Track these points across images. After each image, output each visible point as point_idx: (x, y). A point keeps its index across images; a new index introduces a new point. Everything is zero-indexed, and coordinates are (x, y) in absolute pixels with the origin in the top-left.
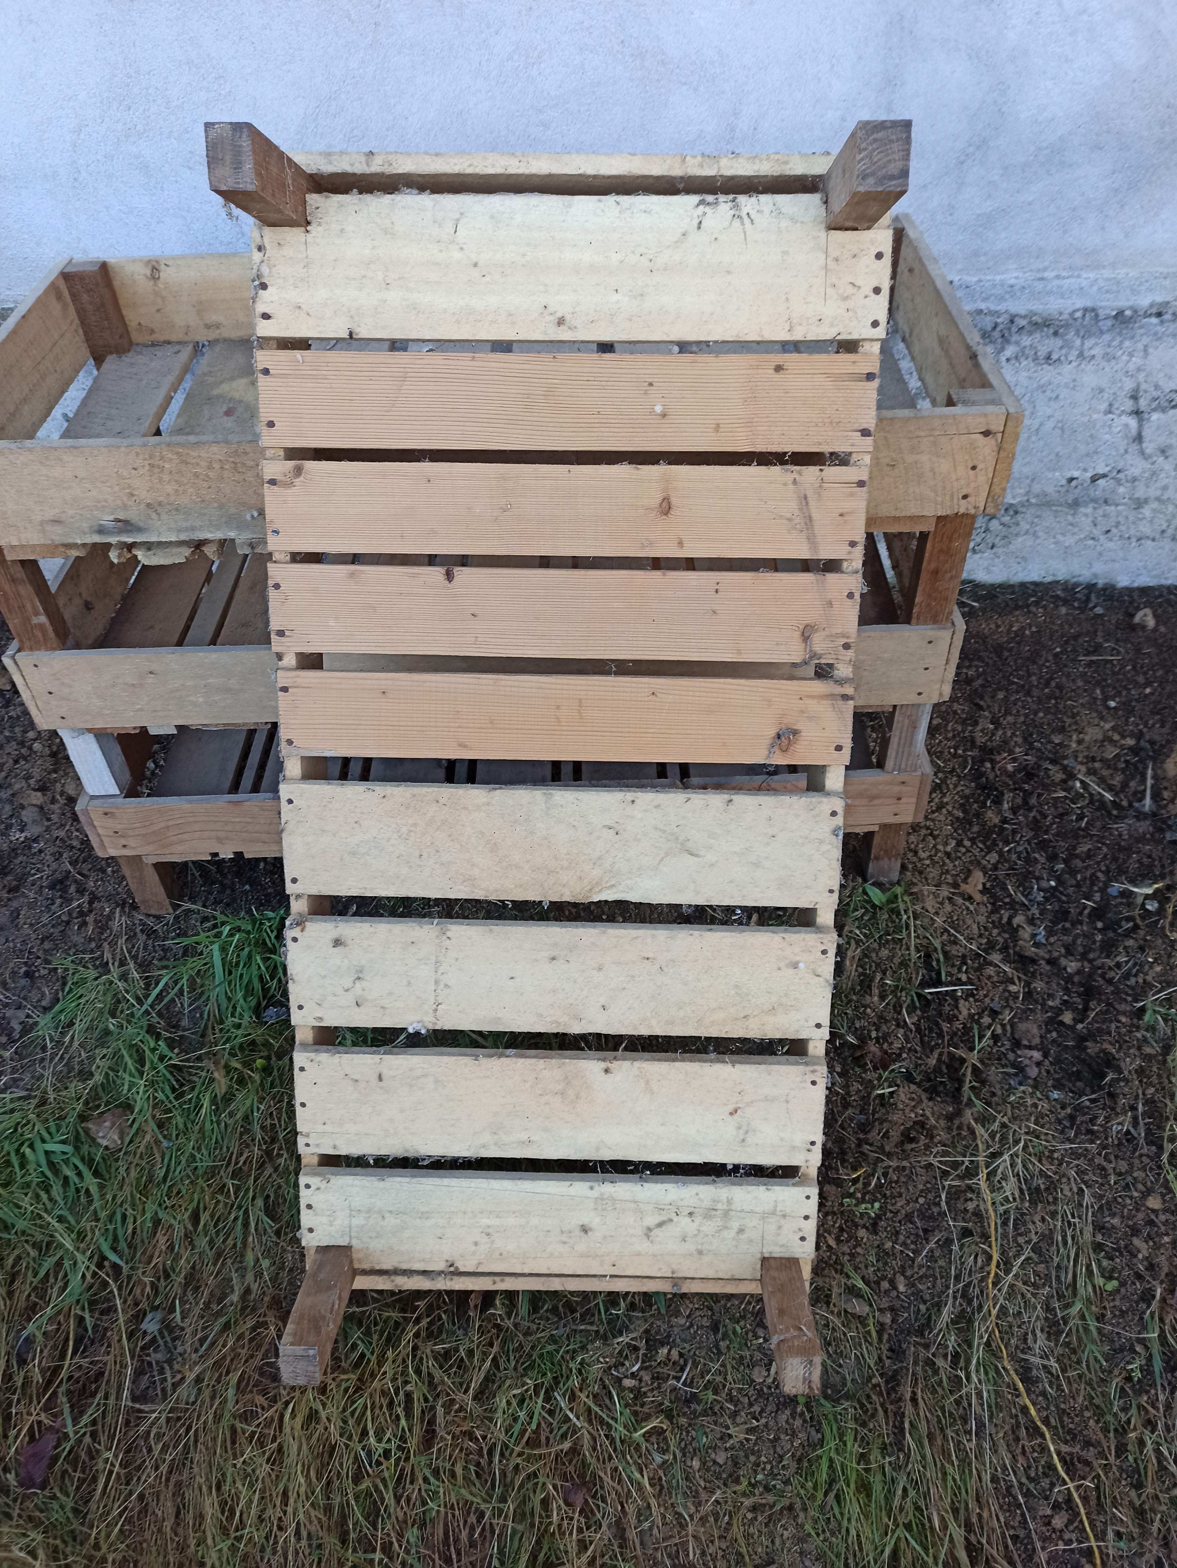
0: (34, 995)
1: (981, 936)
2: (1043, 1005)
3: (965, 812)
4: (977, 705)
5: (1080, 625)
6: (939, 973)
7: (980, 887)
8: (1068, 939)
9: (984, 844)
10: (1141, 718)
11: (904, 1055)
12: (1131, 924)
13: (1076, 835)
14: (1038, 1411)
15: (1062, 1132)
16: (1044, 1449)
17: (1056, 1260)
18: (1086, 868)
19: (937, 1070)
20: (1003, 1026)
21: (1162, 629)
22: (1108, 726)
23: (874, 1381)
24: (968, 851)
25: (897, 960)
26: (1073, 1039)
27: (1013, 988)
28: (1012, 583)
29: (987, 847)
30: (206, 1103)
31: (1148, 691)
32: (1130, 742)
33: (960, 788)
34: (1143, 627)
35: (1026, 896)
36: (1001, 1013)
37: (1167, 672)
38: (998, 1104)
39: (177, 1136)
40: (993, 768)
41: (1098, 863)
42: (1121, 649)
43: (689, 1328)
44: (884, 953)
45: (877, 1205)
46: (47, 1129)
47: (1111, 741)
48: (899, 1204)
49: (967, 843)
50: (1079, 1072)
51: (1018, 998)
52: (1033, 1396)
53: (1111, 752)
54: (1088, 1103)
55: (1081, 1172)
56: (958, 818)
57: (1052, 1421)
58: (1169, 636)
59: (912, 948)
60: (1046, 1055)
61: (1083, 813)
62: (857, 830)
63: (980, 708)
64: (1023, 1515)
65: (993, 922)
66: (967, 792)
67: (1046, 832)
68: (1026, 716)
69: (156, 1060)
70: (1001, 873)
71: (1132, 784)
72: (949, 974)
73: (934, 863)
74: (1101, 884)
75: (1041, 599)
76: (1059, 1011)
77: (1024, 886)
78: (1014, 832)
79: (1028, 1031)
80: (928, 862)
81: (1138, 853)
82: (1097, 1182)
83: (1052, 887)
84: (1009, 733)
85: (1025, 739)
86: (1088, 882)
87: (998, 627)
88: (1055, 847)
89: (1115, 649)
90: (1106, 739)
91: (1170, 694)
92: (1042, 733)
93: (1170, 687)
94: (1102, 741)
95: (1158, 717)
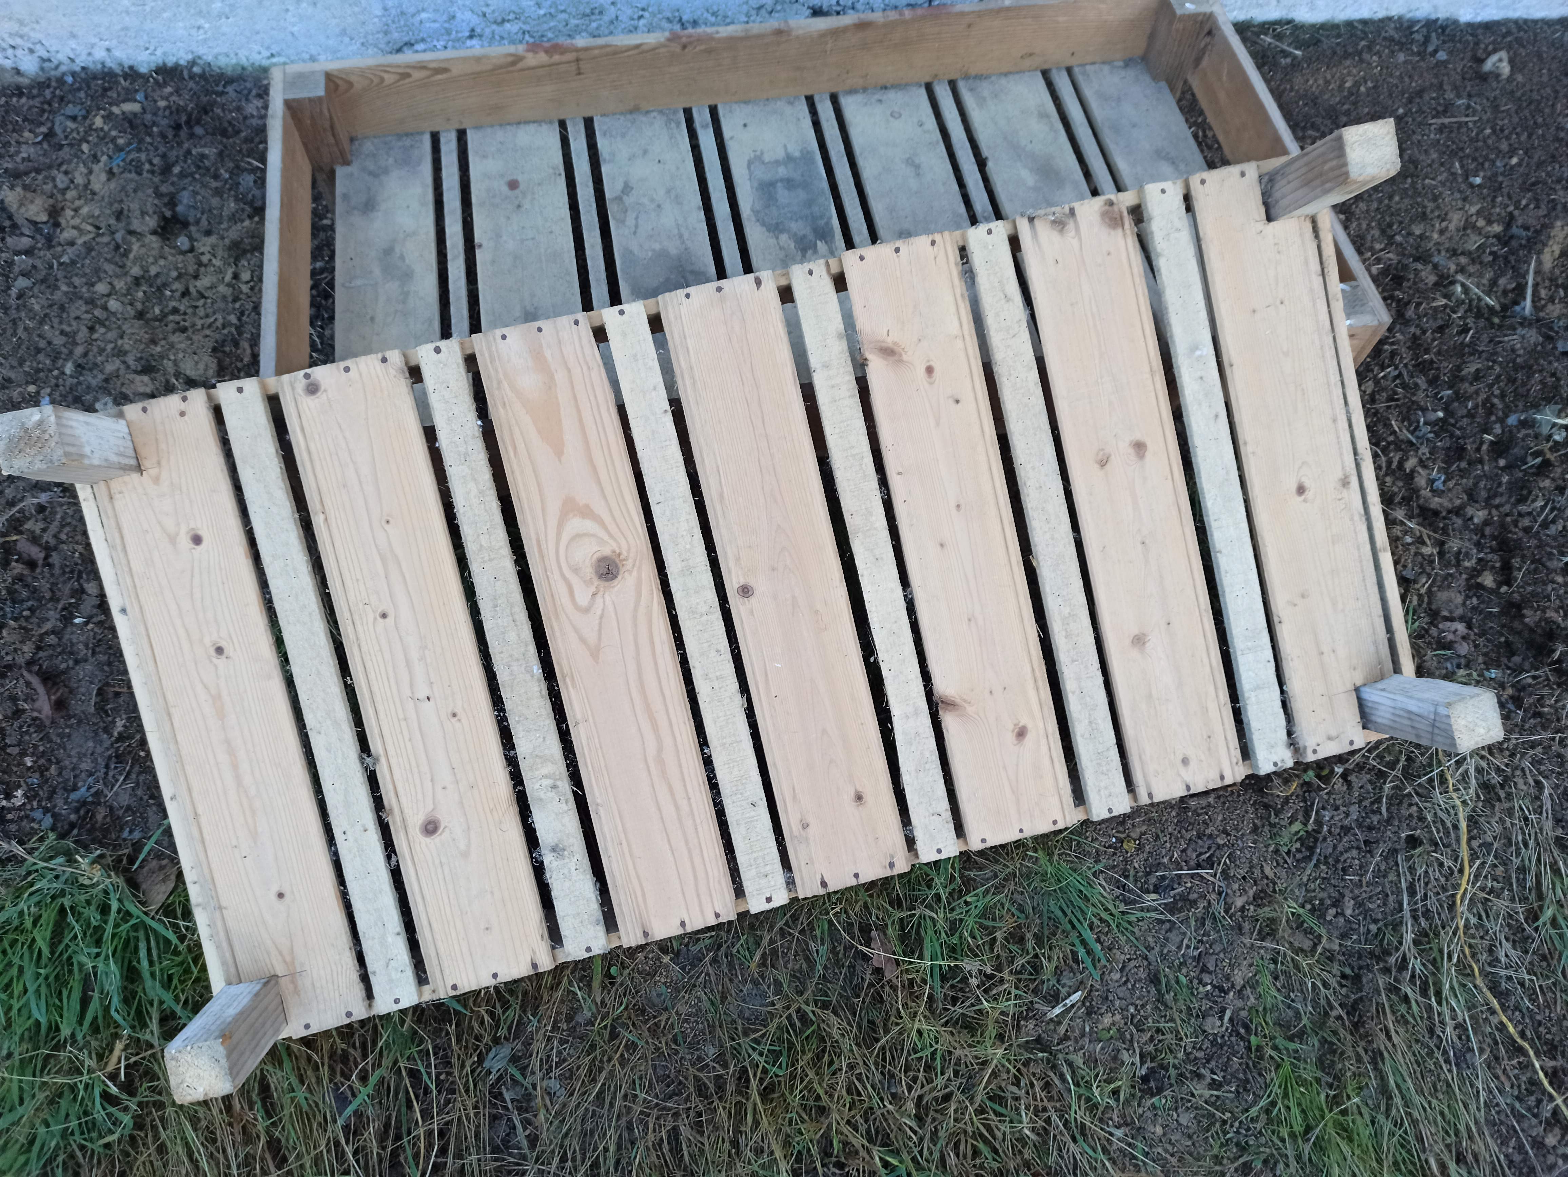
2: (1459, 566)
5: (1421, 76)
8: (1468, 482)
10: (1510, 197)
12: (1539, 460)
13: (1461, 352)
14: (1515, 1027)
16: (1527, 1066)
17: (1516, 861)
18: (1477, 393)
20: (1420, 596)
21: (1520, 78)
22: (1473, 210)
23: (1334, 1013)
26: (1499, 605)
27: (1427, 550)
28: (1336, 21)
31: (1514, 161)
32: (1497, 228)
34: (1498, 76)
35: (1412, 433)
36: (1415, 581)
37: (1530, 136)
41: (1490, 386)
42: (1479, 108)
43: (1125, 983)
47: (1474, 227)
48: (1337, 818)
50: (1508, 644)
51: (1433, 562)
52: (1508, 1011)
53: (1473, 243)
54: (1530, 681)
55: (1536, 762)
57: (1528, 1033)
58: (1528, 87)
60: (1469, 627)
61: (1466, 324)
67: (1427, 351)
68: (1380, 201)
70: (1381, 406)
71: (1502, 281)
74: (1500, 414)
75: (1372, 43)
76: (1475, 572)
77: (1409, 420)
78: (1393, 354)
79: (1448, 600)
81: (1540, 371)
82: (1553, 771)
83: (1440, 419)
84: (1364, 226)
85: (1383, 232)
86: (1481, 411)
87: (1327, 82)
88: (1438, 369)
89: (1468, 107)
90: (1468, 226)
91: (1540, 165)
92: (1401, 223)
93: (1538, 155)
94: (1465, 229)
95: (1529, 195)
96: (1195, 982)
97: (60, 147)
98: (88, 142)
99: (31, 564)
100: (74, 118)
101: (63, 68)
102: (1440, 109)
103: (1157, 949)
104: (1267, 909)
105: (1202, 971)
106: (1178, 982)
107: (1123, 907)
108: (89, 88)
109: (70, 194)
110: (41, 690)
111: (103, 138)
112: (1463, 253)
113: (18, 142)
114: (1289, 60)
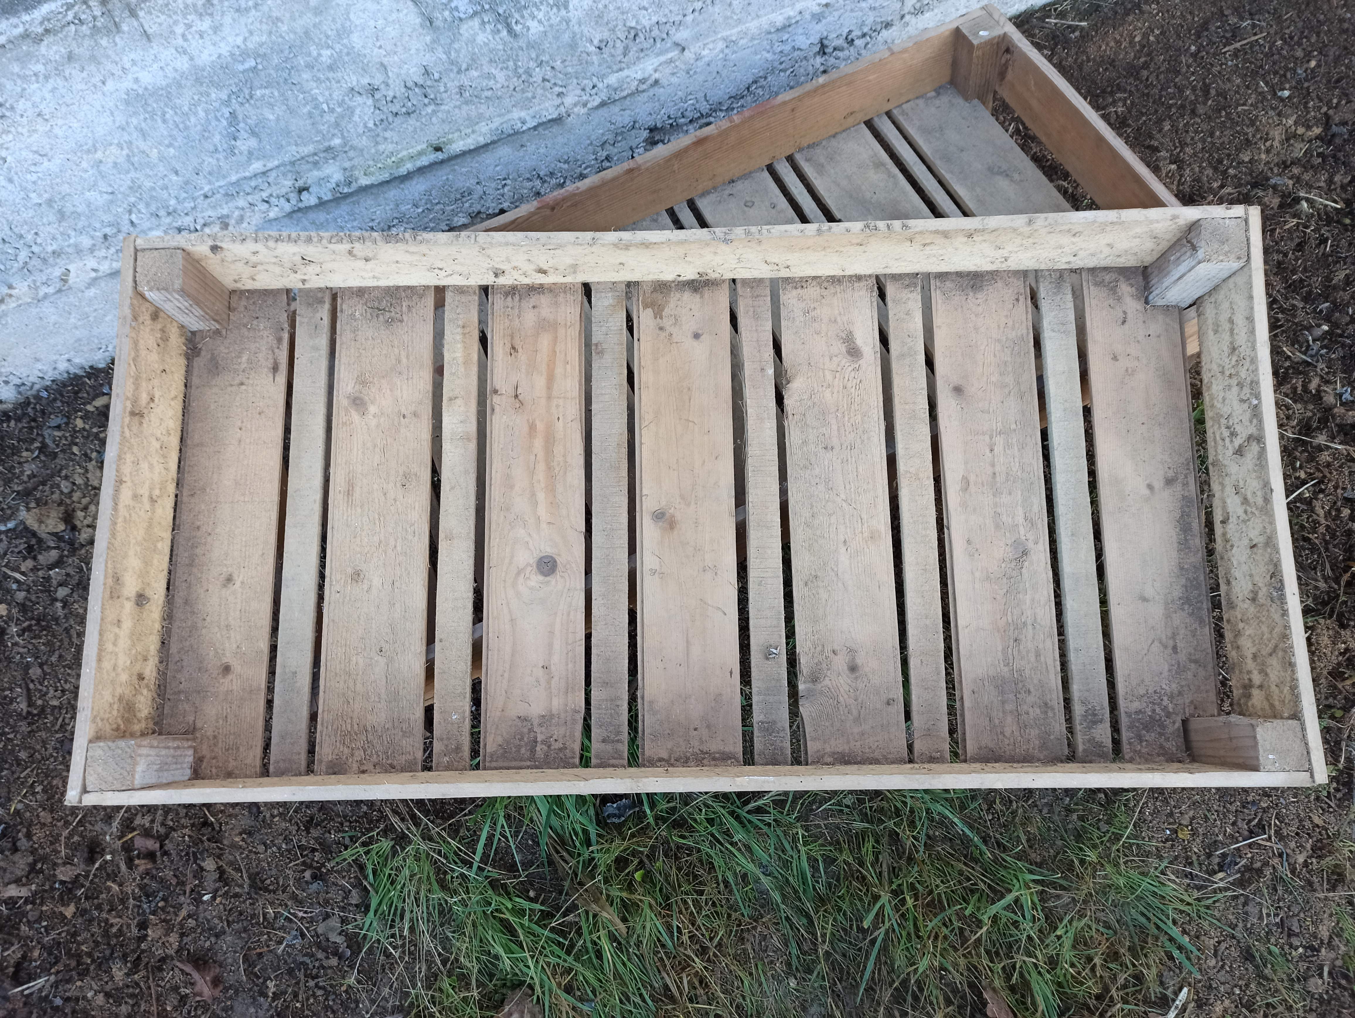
0: (336, 896)
4: (1149, 147)
5: (1200, 8)
10: (1321, 100)
13: (1326, 263)
19: (1328, 590)
22: (1291, 122)
30: (606, 945)
31: (1313, 64)
32: (1317, 131)
35: (1305, 353)
37: (1318, 34)
39: (594, 992)
42: (1263, 23)
43: (1222, 967)
47: (1295, 136)
53: (1299, 150)
61: (1322, 236)
63: (1156, 150)
67: (1294, 272)
68: (1203, 141)
69: (526, 922)
71: (1337, 178)
77: (1298, 342)
83: (1326, 332)
85: (1215, 169)
87: (1118, 42)
88: (1309, 285)
89: (1254, 26)
90: (1290, 137)
91: (1337, 60)
92: (1229, 155)
93: (1333, 51)
94: (1288, 140)
95: (1337, 92)
96: (1286, 947)
97: (55, 455)
98: (76, 444)
99: (151, 856)
100: (58, 427)
101: (37, 387)
102: (1228, 35)
103: (1241, 925)
104: (1328, 859)
105: (1289, 936)
106: (1270, 953)
107: (1196, 894)
108: (62, 396)
109: (76, 496)
110: (196, 976)
111: (87, 437)
112: (1293, 163)
113: (19, 463)
114: (1077, 33)
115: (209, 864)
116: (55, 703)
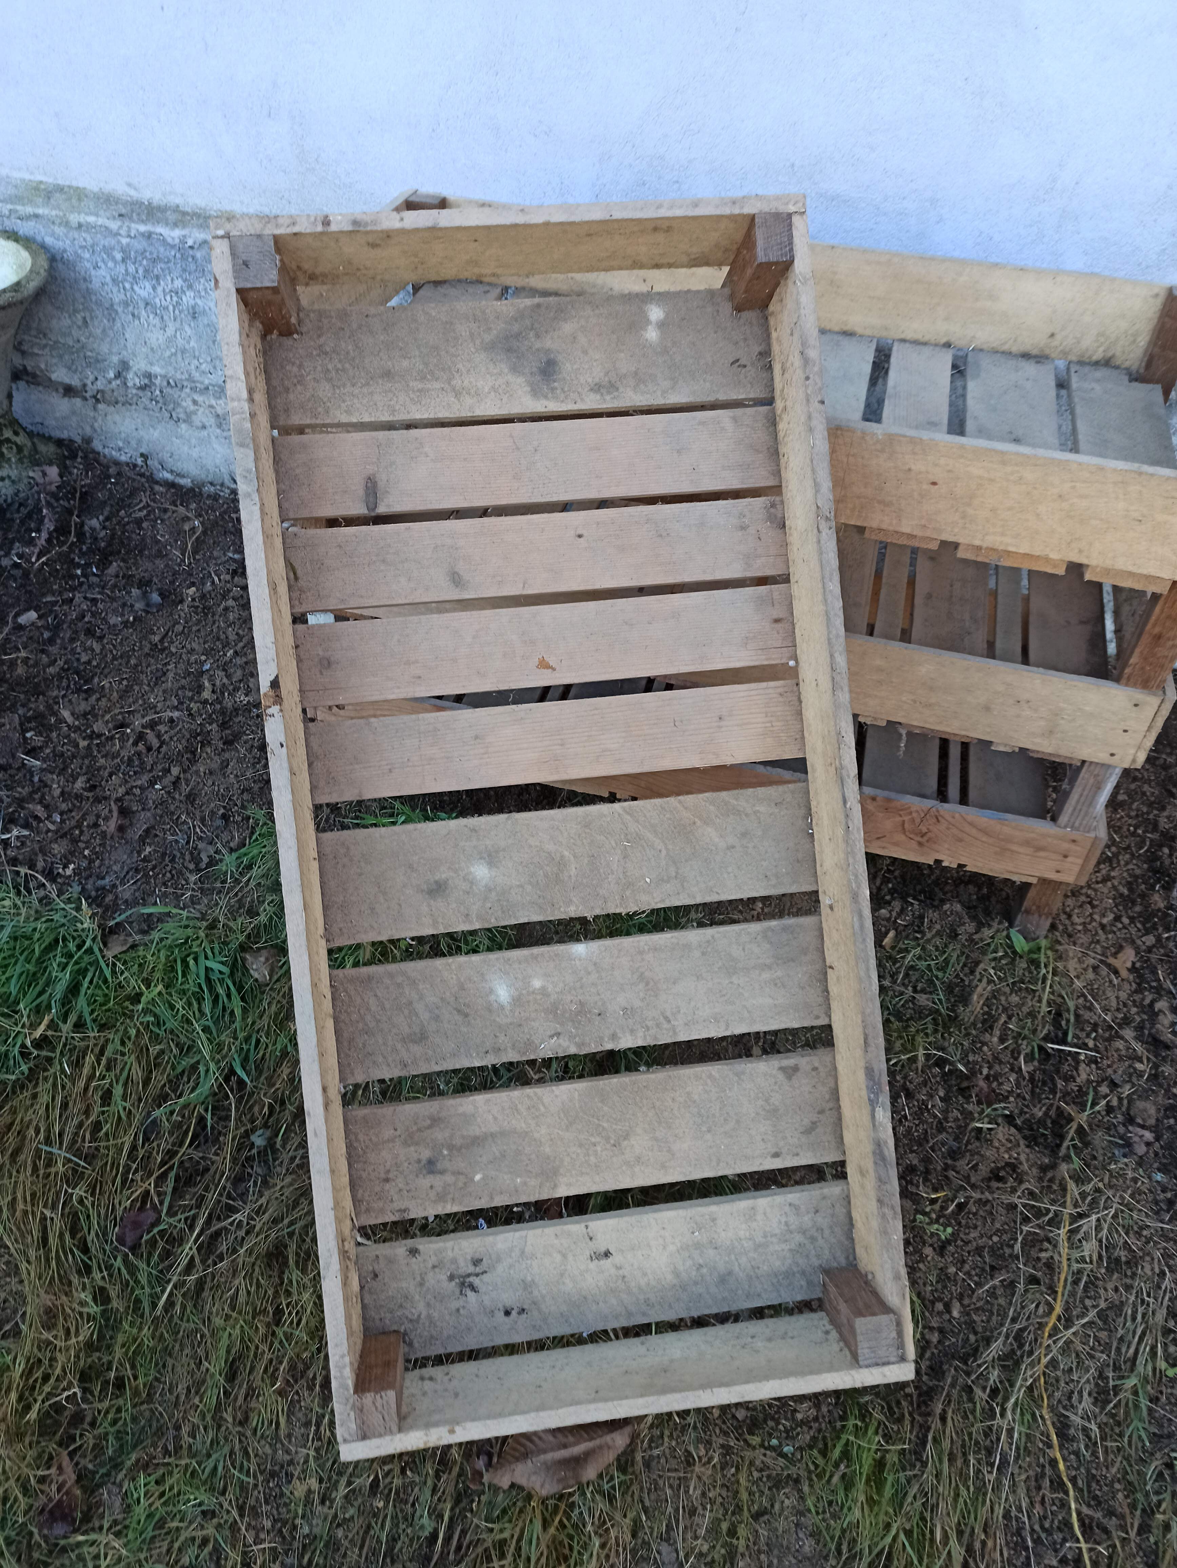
0: (225, 836)
1: (1118, 1010)
2: (1167, 1091)
3: (1131, 890)
6: (1066, 1034)
7: (1129, 965)
9: (1144, 924)
11: (1012, 1099)
14: (1068, 1468)
15: (1157, 1213)
16: (1064, 1505)
17: (1121, 1332)
19: (1041, 1122)
20: (1120, 1099)
24: (1125, 927)
25: (1025, 1010)
27: (1139, 1066)
29: (1146, 929)
33: (1130, 866)
35: (1174, 985)
36: (1121, 1086)
38: (1096, 1168)
40: (1171, 855)
44: (1015, 999)
45: (949, 1230)
46: (212, 949)
48: (972, 1235)
49: (1126, 920)
51: (1142, 1076)
52: (1065, 1452)
56: (1121, 895)
57: (1080, 1482)
59: (1044, 1001)
60: (1157, 1139)
62: (1014, 878)
64: (1028, 1558)
65: (1134, 1001)
66: (1138, 872)
70: (1154, 957)
72: (1075, 1036)
73: (1086, 930)
77: (1175, 975)
79: (1145, 1110)
80: (1080, 928)
99: (149, 749)
110: (115, 814)
115: (175, 771)
116: (173, 650)
